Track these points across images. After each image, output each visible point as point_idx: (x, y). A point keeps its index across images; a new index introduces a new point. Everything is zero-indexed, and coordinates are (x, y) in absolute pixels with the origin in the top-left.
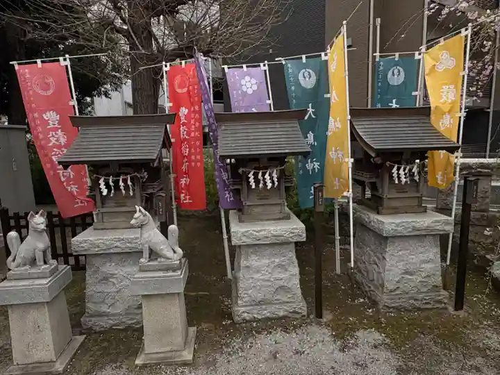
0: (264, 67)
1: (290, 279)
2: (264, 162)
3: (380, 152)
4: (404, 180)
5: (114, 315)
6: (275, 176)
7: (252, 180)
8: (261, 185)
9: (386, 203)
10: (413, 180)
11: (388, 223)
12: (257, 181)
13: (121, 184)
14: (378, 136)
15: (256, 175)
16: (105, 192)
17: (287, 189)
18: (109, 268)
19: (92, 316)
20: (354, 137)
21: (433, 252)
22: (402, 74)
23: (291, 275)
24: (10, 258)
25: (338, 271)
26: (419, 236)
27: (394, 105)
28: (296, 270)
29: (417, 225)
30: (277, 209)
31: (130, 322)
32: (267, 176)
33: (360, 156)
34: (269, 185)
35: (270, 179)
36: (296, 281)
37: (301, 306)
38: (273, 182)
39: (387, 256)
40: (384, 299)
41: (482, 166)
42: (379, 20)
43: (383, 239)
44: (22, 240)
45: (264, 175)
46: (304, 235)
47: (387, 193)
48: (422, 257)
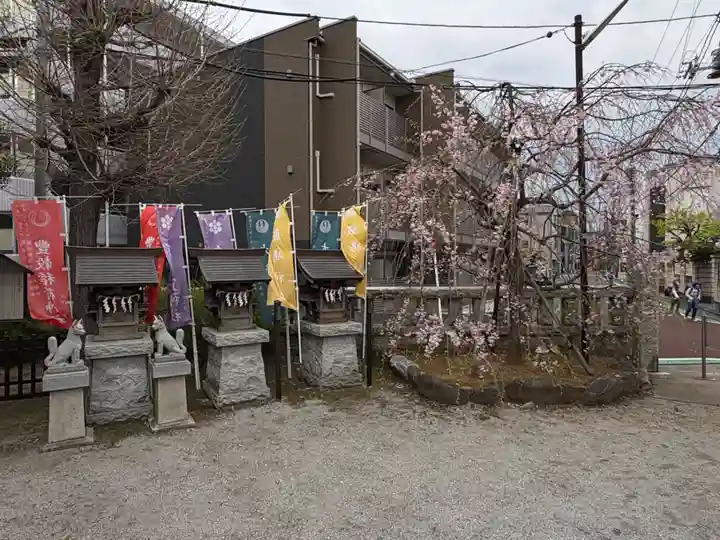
0: (229, 213)
1: (258, 371)
2: (238, 286)
3: (317, 281)
4: (332, 299)
5: (115, 410)
6: (245, 296)
7: (228, 300)
8: (235, 304)
9: (322, 316)
10: (337, 300)
11: (323, 329)
12: (232, 301)
13: (123, 303)
14: (316, 269)
15: (231, 296)
16: (108, 310)
17: (254, 306)
18: (114, 370)
19: (94, 412)
20: (300, 271)
21: (352, 348)
22: (329, 225)
23: (258, 368)
24: (49, 357)
25: (290, 376)
26: (343, 336)
27: (325, 248)
28: (262, 365)
29: (341, 329)
30: (246, 321)
31: (130, 414)
32: (240, 297)
33: (304, 283)
34: (241, 304)
35: (242, 299)
36: (262, 372)
37: (266, 390)
38: (244, 301)
39: (323, 352)
40: (323, 382)
41: (389, 292)
42: (318, 153)
43: (320, 339)
44: (59, 344)
45: (237, 295)
46: (268, 337)
47: (322, 308)
48: (346, 351)
